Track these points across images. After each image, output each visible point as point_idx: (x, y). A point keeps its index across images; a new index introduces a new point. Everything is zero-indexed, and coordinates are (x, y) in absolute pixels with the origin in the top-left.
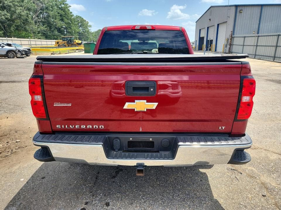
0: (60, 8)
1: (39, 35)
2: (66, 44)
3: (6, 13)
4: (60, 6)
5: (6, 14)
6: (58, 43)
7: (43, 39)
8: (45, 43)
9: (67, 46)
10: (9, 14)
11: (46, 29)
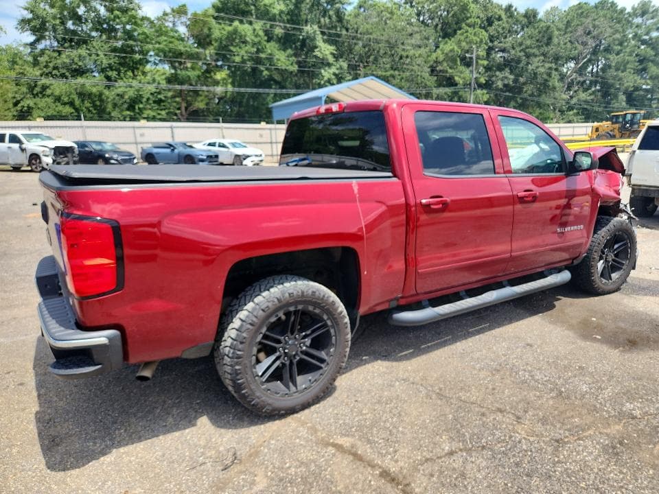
0: (644, 42)
1: (571, 113)
2: (616, 132)
3: (507, 74)
4: (646, 37)
5: (506, 78)
6: (597, 130)
7: (578, 122)
8: (570, 131)
9: (618, 136)
10: (512, 77)
11: (592, 97)
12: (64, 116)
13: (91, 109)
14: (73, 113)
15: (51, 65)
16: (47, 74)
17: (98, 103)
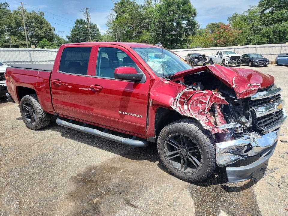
12: (263, 42)
13: (277, 38)
14: (268, 41)
15: (266, 20)
16: (263, 24)
17: (281, 35)
